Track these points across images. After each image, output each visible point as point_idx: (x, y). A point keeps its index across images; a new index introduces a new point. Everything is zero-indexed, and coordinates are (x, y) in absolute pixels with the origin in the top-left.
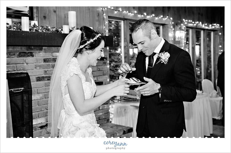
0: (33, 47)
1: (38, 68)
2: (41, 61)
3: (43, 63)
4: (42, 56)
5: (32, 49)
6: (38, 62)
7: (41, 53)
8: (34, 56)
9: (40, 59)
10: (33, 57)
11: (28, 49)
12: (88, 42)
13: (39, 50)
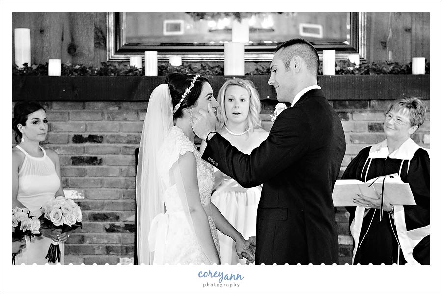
0: (347, 102)
1: (357, 141)
2: (362, 128)
3: (367, 133)
4: (365, 119)
5: (345, 106)
6: (358, 131)
7: (363, 114)
8: (348, 119)
9: (361, 125)
10: (348, 121)
11: (338, 107)
12: (184, 96)
13: (361, 108)
